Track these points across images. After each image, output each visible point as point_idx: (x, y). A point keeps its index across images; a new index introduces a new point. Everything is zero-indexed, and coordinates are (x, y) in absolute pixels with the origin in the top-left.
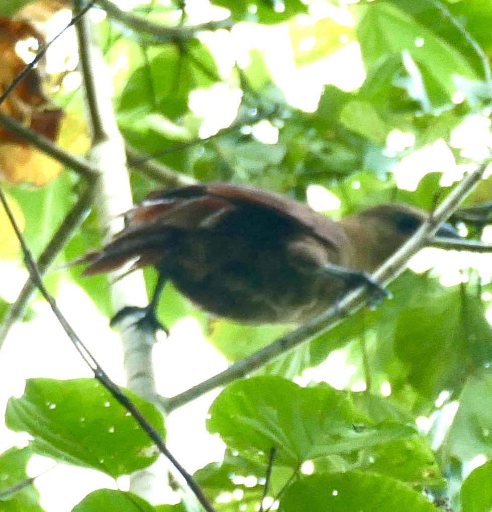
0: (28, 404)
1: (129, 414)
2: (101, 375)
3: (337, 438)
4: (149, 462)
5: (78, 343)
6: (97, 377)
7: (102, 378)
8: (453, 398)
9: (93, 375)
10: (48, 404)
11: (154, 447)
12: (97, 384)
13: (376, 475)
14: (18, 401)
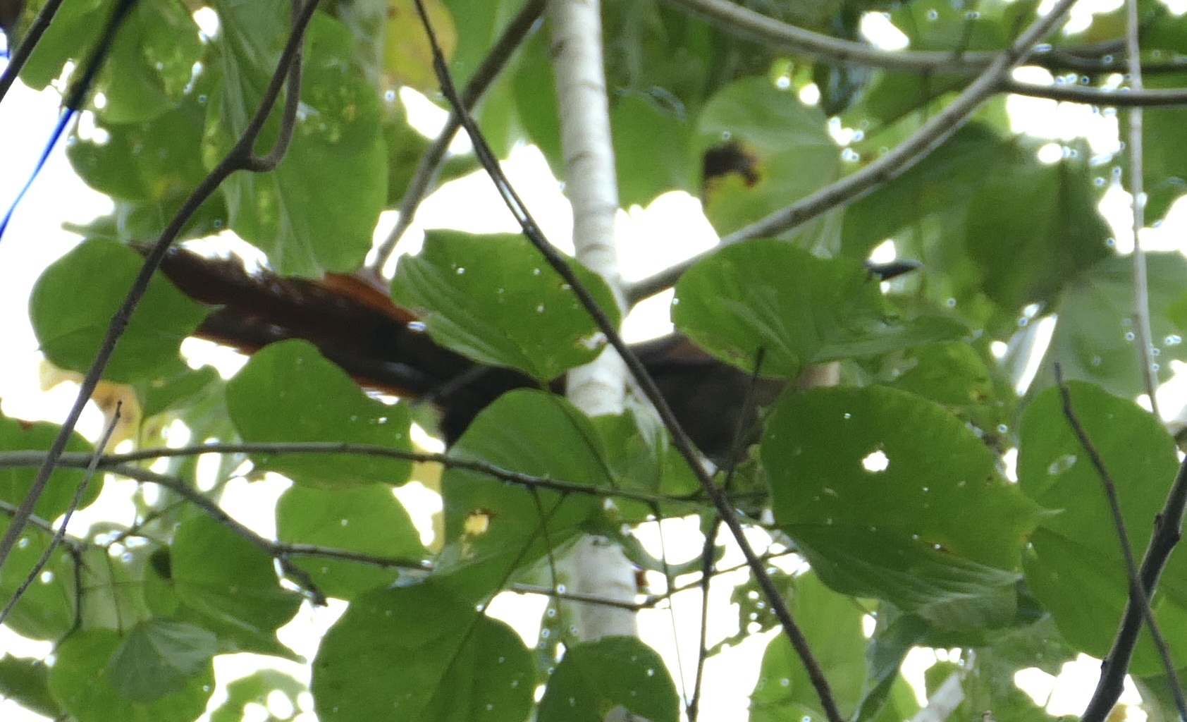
0: (426, 265)
1: (566, 287)
2: (530, 228)
3: (858, 334)
4: (591, 356)
5: (502, 184)
6: (526, 232)
7: (532, 233)
8: (1043, 313)
9: (519, 230)
10: (454, 266)
11: (599, 336)
12: (525, 243)
13: (906, 394)
14: (414, 261)
